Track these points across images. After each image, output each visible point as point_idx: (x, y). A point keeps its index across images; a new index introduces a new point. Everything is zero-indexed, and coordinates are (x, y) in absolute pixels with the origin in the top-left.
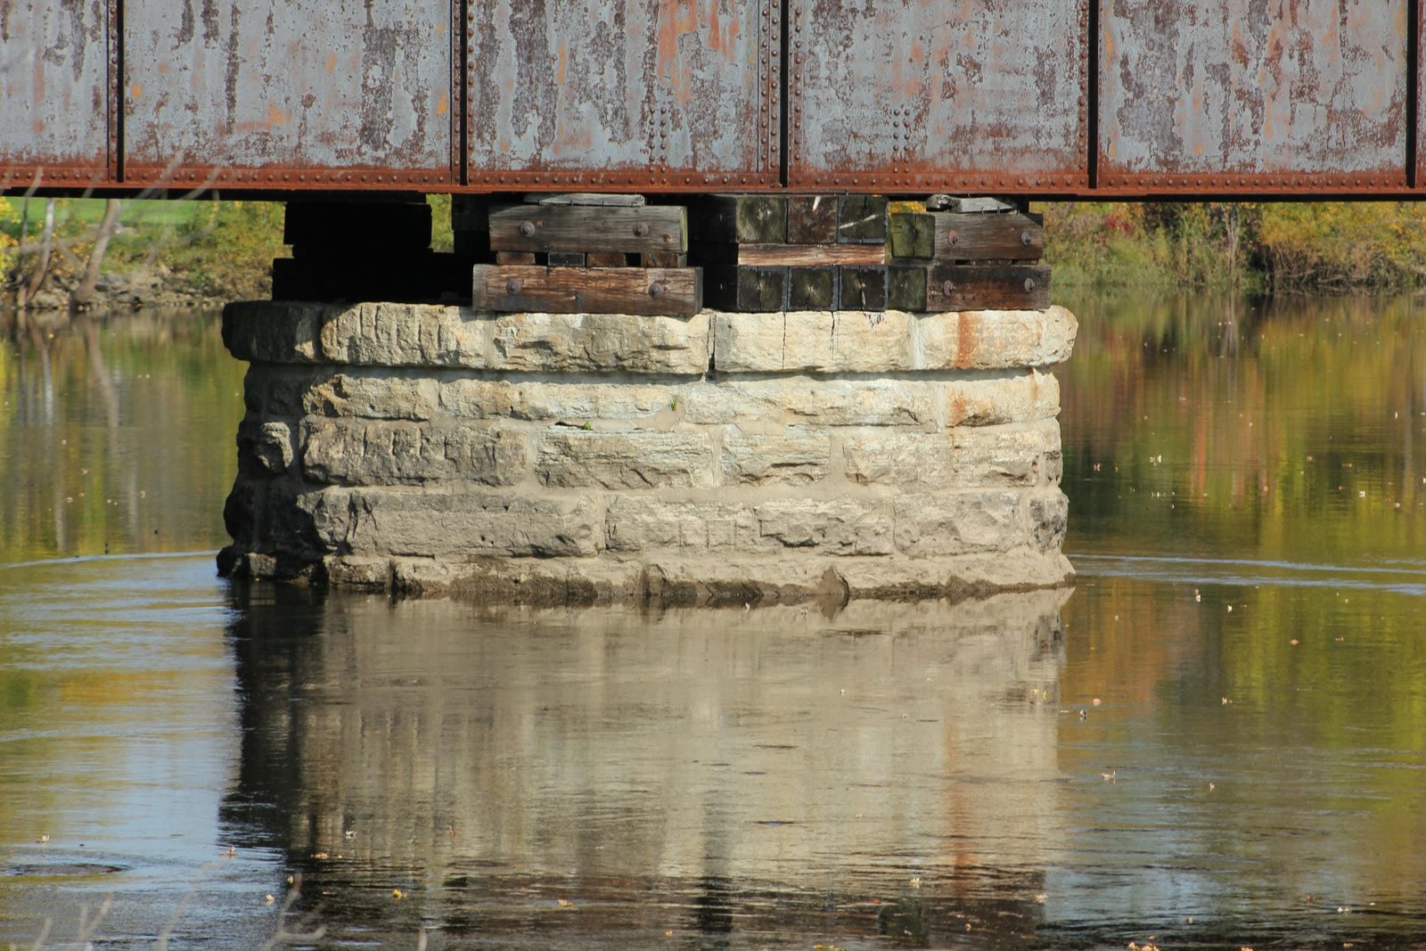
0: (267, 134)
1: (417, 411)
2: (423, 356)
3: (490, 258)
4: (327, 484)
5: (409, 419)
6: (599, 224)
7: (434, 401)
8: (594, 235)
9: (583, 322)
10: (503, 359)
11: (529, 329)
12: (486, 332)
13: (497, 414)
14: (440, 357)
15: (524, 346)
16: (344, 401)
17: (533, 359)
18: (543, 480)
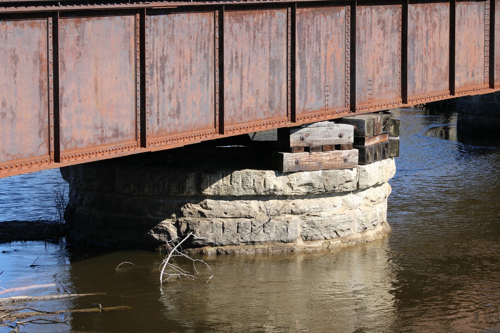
0: (249, 108)
1: (250, 214)
2: (255, 191)
3: (290, 150)
4: (203, 246)
5: (246, 217)
6: (327, 134)
7: (257, 209)
8: (325, 139)
9: (322, 174)
10: (292, 191)
11: (303, 178)
12: (283, 180)
13: (285, 213)
14: (265, 192)
15: (301, 186)
16: (209, 211)
17: (304, 190)
18: (304, 238)
